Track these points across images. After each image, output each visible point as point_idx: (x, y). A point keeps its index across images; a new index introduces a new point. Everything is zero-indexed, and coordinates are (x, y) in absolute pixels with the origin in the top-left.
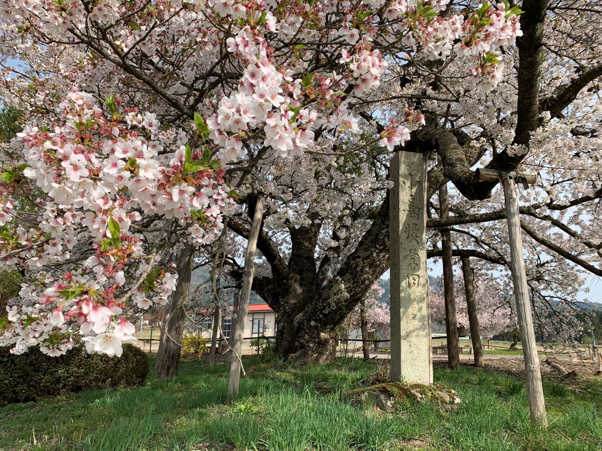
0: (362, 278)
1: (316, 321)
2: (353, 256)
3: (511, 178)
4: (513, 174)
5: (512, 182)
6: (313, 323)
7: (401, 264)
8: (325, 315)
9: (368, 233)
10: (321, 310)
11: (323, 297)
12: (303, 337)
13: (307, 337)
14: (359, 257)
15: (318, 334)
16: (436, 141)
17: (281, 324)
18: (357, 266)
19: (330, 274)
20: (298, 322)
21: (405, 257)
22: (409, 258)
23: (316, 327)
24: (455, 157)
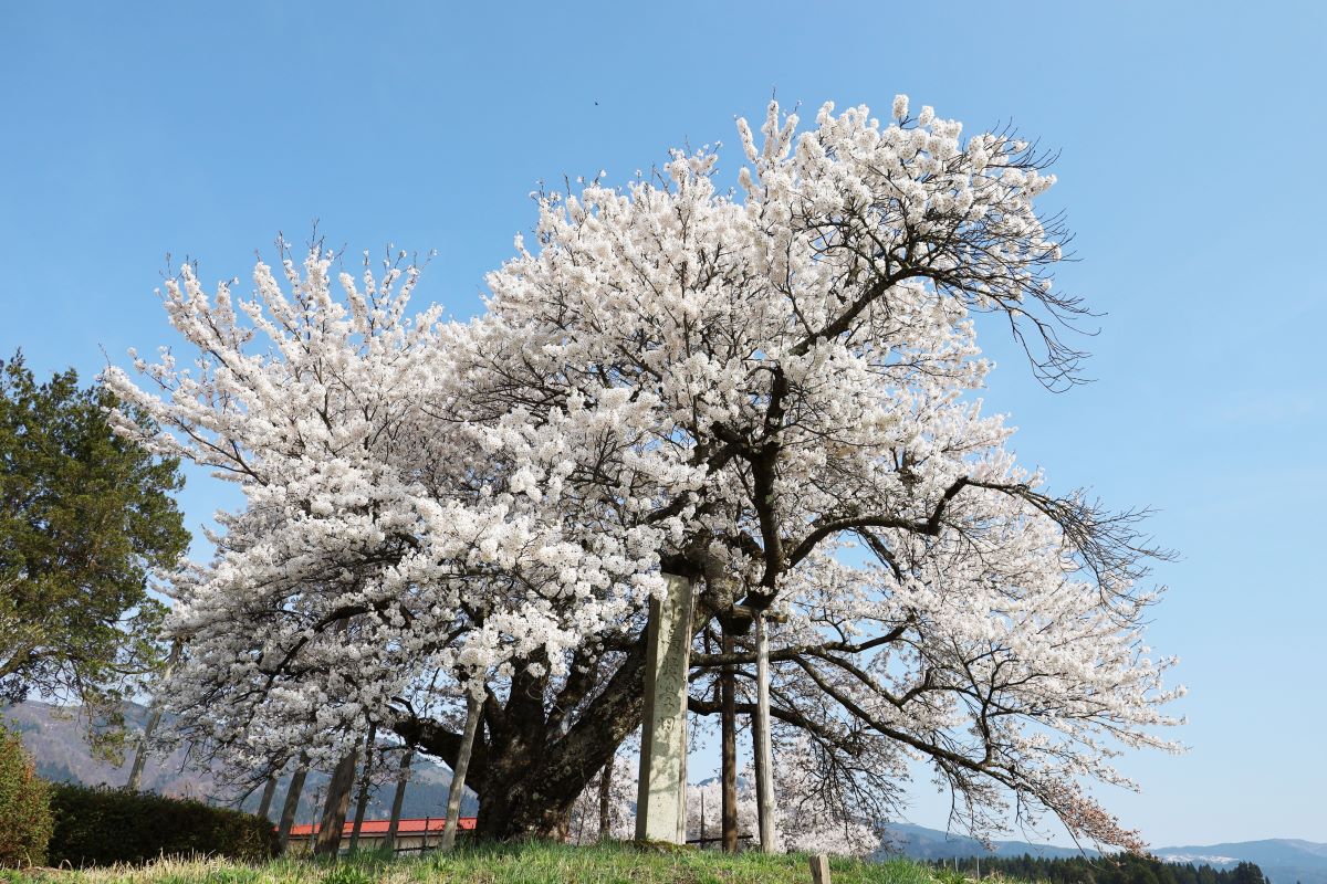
0: (610, 730)
1: (540, 792)
2: (602, 700)
3: (763, 616)
4: (765, 612)
5: (763, 620)
6: (536, 796)
7: (656, 704)
8: (554, 784)
9: (622, 669)
10: (549, 777)
11: (554, 757)
12: (521, 815)
13: (525, 815)
14: (607, 702)
15: (543, 811)
16: (703, 565)
17: (487, 800)
18: (604, 714)
19: (565, 728)
20: (515, 796)
21: (661, 696)
22: (665, 698)
23: (540, 801)
24: (718, 586)
